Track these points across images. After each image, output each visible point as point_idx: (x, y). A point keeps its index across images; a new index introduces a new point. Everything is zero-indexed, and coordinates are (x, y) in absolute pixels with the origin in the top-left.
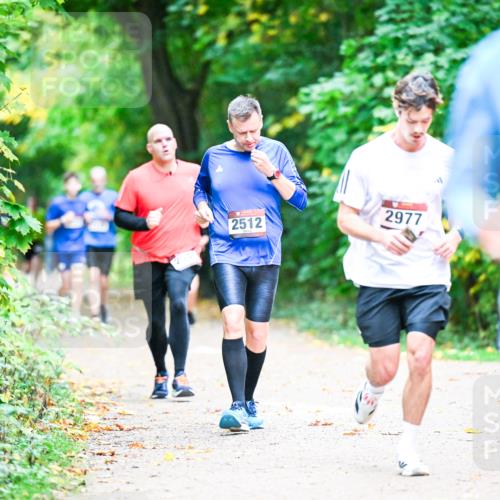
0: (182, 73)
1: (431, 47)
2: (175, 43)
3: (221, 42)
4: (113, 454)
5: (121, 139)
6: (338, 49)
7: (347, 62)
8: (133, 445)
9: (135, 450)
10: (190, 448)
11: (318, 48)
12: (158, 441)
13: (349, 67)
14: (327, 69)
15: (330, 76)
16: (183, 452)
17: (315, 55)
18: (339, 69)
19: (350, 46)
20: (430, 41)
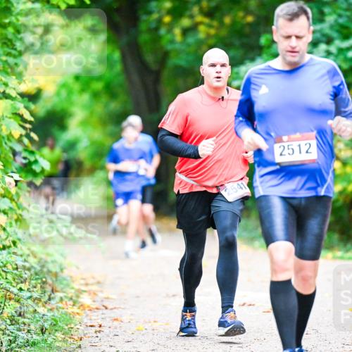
0: (149, 58)
1: (324, 39)
2: (144, 38)
3: (178, 38)
4: (100, 326)
5: (106, 106)
6: (258, 40)
7: (265, 50)
8: (115, 320)
9: (116, 323)
10: (155, 322)
11: (245, 40)
12: (132, 317)
13: (266, 53)
14: (251, 55)
15: (253, 60)
16: (150, 325)
17: (243, 46)
18: (260, 55)
19: (267, 40)
20: (324, 35)
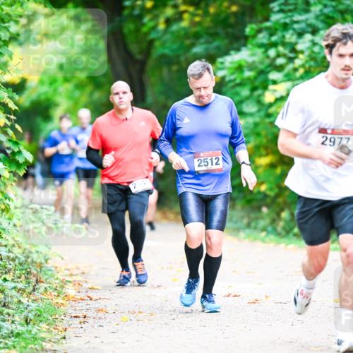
0: (134, 48)
1: (310, 30)
2: (129, 27)
3: (162, 26)
4: (85, 317)
5: (91, 94)
6: (244, 31)
7: (250, 40)
8: (99, 310)
9: (101, 314)
10: (140, 312)
11: (230, 30)
12: (117, 308)
13: (251, 44)
14: (236, 45)
15: (238, 50)
16: (134, 315)
17: (227, 35)
18: (245, 45)
19: (252, 29)
20: (309, 25)
